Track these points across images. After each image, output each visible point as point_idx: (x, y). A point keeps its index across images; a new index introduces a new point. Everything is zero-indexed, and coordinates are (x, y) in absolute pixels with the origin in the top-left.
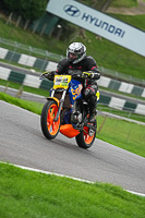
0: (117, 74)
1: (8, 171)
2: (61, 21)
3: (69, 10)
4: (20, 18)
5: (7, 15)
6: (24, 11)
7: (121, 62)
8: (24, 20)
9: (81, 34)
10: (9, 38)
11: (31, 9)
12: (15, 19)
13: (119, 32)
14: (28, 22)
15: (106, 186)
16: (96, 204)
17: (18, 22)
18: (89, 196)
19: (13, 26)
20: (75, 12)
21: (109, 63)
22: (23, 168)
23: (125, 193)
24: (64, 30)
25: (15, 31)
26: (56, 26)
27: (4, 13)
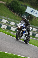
1: (15, 56)
2: (30, 15)
3: (32, 11)
4: (18, 14)
6: (20, 12)
8: (19, 15)
9: (35, 18)
11: (22, 11)
14: (20, 15)
17: (18, 15)
20: (33, 12)
24: (30, 17)
25: (17, 18)
26: (28, 16)
27: (14, 13)
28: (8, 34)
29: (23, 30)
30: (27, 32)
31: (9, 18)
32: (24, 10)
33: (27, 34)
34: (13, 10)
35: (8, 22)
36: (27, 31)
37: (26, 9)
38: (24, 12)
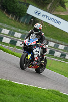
0: (57, 41)
3: (37, 13)
5: (9, 15)
6: (17, 13)
7: (60, 36)
8: (16, 17)
11: (20, 12)
12: (12, 16)
13: (59, 23)
15: (53, 91)
16: (48, 99)
18: (45, 95)
19: (12, 20)
20: (39, 14)
21: (54, 36)
22: (16, 82)
23: (61, 94)
24: (34, 21)
26: (31, 20)
32: (24, 10)
37: (27, 9)
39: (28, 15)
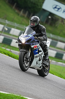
2: (51, 14)
3: (56, 8)
4: (27, 12)
6: (30, 8)
10: (21, 24)
11: (34, 7)
20: (59, 9)
24: (52, 19)
26: (48, 17)
27: (18, 9)
28: (5, 54)
29: (32, 46)
30: (41, 51)
31: (8, 20)
32: (39, 4)
33: (43, 56)
34: (15, 4)
35: (7, 29)
36: (41, 49)
37: (43, 3)
38: (40, 9)
39: (44, 10)
